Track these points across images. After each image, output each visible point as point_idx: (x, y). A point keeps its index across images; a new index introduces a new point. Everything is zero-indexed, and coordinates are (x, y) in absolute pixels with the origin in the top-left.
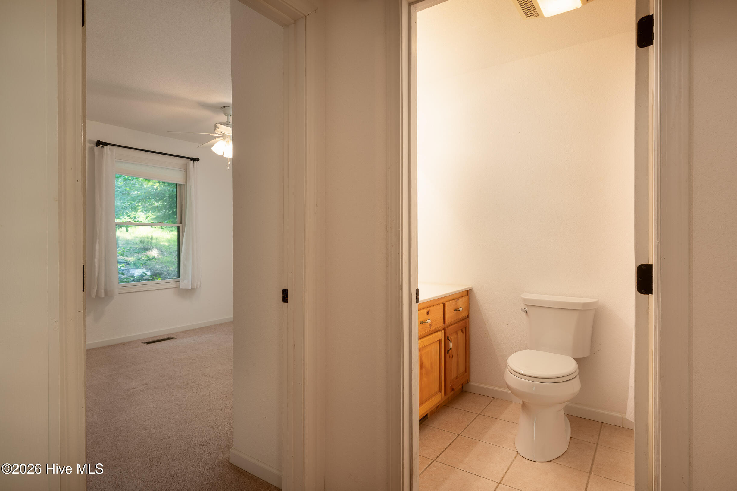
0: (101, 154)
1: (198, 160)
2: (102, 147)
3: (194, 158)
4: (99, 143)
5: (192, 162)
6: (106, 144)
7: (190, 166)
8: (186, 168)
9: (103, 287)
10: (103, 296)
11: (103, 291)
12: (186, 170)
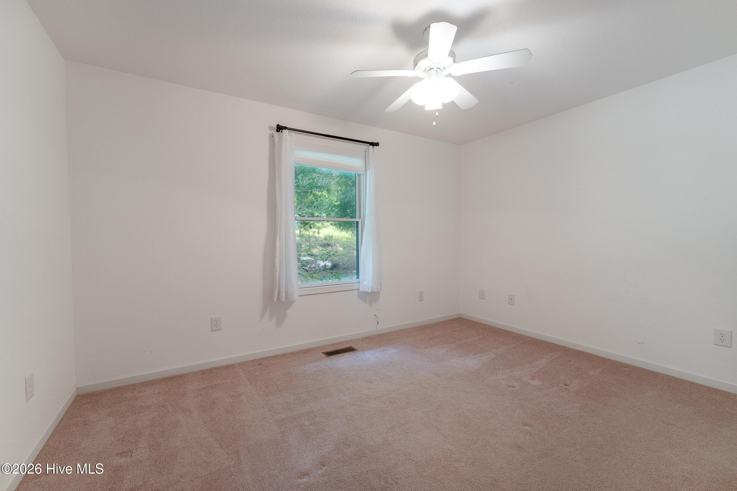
0: (281, 139)
1: (377, 144)
2: (282, 132)
3: (373, 143)
4: (280, 128)
5: (372, 146)
6: (285, 128)
7: (370, 152)
8: (365, 155)
9: (284, 291)
10: (284, 300)
11: (284, 294)
12: (366, 158)
